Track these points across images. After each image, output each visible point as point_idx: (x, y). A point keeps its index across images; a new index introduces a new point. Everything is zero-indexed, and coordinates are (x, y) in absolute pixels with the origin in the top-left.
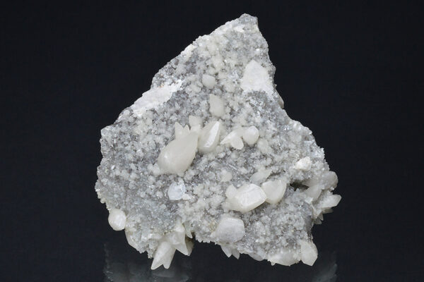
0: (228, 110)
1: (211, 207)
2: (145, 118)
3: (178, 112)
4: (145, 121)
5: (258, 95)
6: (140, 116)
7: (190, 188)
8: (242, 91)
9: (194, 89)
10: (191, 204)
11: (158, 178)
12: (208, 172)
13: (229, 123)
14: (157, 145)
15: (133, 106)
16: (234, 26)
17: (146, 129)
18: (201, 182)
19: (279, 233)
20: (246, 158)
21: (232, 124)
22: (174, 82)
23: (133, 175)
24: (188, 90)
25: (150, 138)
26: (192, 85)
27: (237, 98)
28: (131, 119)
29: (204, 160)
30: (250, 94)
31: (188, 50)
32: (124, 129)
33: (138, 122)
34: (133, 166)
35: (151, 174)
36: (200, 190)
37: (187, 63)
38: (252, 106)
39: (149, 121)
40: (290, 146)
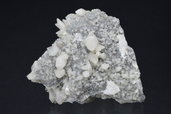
0: (102, 71)
1: (66, 47)
2: (116, 38)
3: (112, 51)
4: (115, 37)
5: (104, 86)
6: (118, 36)
7: (77, 43)
8: (109, 80)
9: (118, 61)
10: (71, 40)
11: (88, 33)
12: (81, 52)
13: (97, 68)
14: (101, 38)
15: (123, 35)
16: (139, 90)
17: (110, 36)
18: (78, 48)
19: (43, 68)
20: (79, 69)
21: (96, 70)
22: (126, 55)
23: (94, 24)
24: (119, 59)
25: (106, 36)
26: (120, 61)
27: (107, 77)
28: (118, 32)
29: (85, 52)
30: (106, 83)
31: (136, 65)
32: (115, 28)
33: (115, 35)
34: (98, 25)
35: (91, 31)
36: (75, 46)
37: (131, 64)
38: (101, 81)
39: (113, 39)
40: (76, 88)
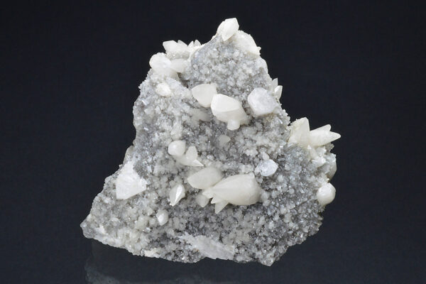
0: (172, 183)
1: (257, 131)
2: (232, 241)
3: (206, 219)
4: (234, 239)
5: (141, 171)
6: (233, 247)
7: (256, 160)
8: (148, 186)
9: (179, 223)
10: (268, 148)
11: (269, 190)
12: (232, 157)
13: (182, 174)
14: (244, 213)
15: (231, 258)
16: (102, 236)
17: (240, 232)
18: (244, 155)
19: (231, 63)
20: (198, 137)
21: (180, 170)
22: (185, 244)
23: (283, 210)
24: (182, 228)
25: (244, 224)
26: (177, 227)
27: (157, 185)
28: (242, 250)
29: (226, 167)
30: (146, 177)
31: (151, 253)
32: (254, 250)
33: (239, 243)
34: (277, 218)
35: (270, 198)
36: (252, 151)
37: (162, 246)
38: (153, 168)
39: (231, 235)
40: (160, 113)
